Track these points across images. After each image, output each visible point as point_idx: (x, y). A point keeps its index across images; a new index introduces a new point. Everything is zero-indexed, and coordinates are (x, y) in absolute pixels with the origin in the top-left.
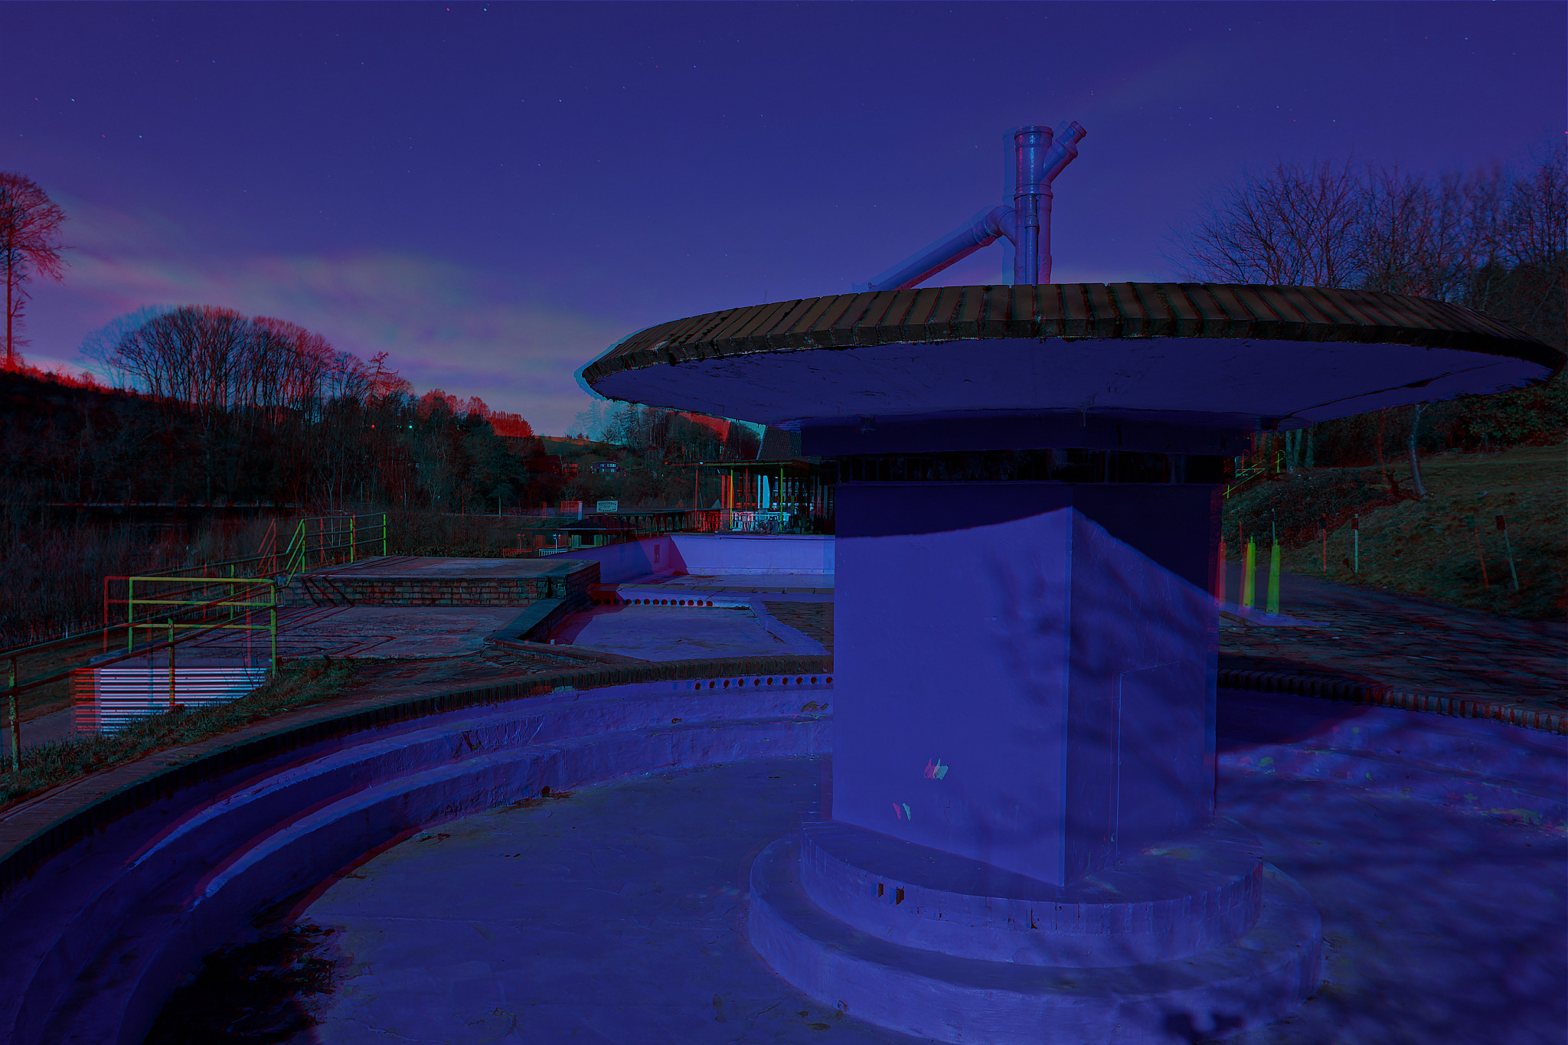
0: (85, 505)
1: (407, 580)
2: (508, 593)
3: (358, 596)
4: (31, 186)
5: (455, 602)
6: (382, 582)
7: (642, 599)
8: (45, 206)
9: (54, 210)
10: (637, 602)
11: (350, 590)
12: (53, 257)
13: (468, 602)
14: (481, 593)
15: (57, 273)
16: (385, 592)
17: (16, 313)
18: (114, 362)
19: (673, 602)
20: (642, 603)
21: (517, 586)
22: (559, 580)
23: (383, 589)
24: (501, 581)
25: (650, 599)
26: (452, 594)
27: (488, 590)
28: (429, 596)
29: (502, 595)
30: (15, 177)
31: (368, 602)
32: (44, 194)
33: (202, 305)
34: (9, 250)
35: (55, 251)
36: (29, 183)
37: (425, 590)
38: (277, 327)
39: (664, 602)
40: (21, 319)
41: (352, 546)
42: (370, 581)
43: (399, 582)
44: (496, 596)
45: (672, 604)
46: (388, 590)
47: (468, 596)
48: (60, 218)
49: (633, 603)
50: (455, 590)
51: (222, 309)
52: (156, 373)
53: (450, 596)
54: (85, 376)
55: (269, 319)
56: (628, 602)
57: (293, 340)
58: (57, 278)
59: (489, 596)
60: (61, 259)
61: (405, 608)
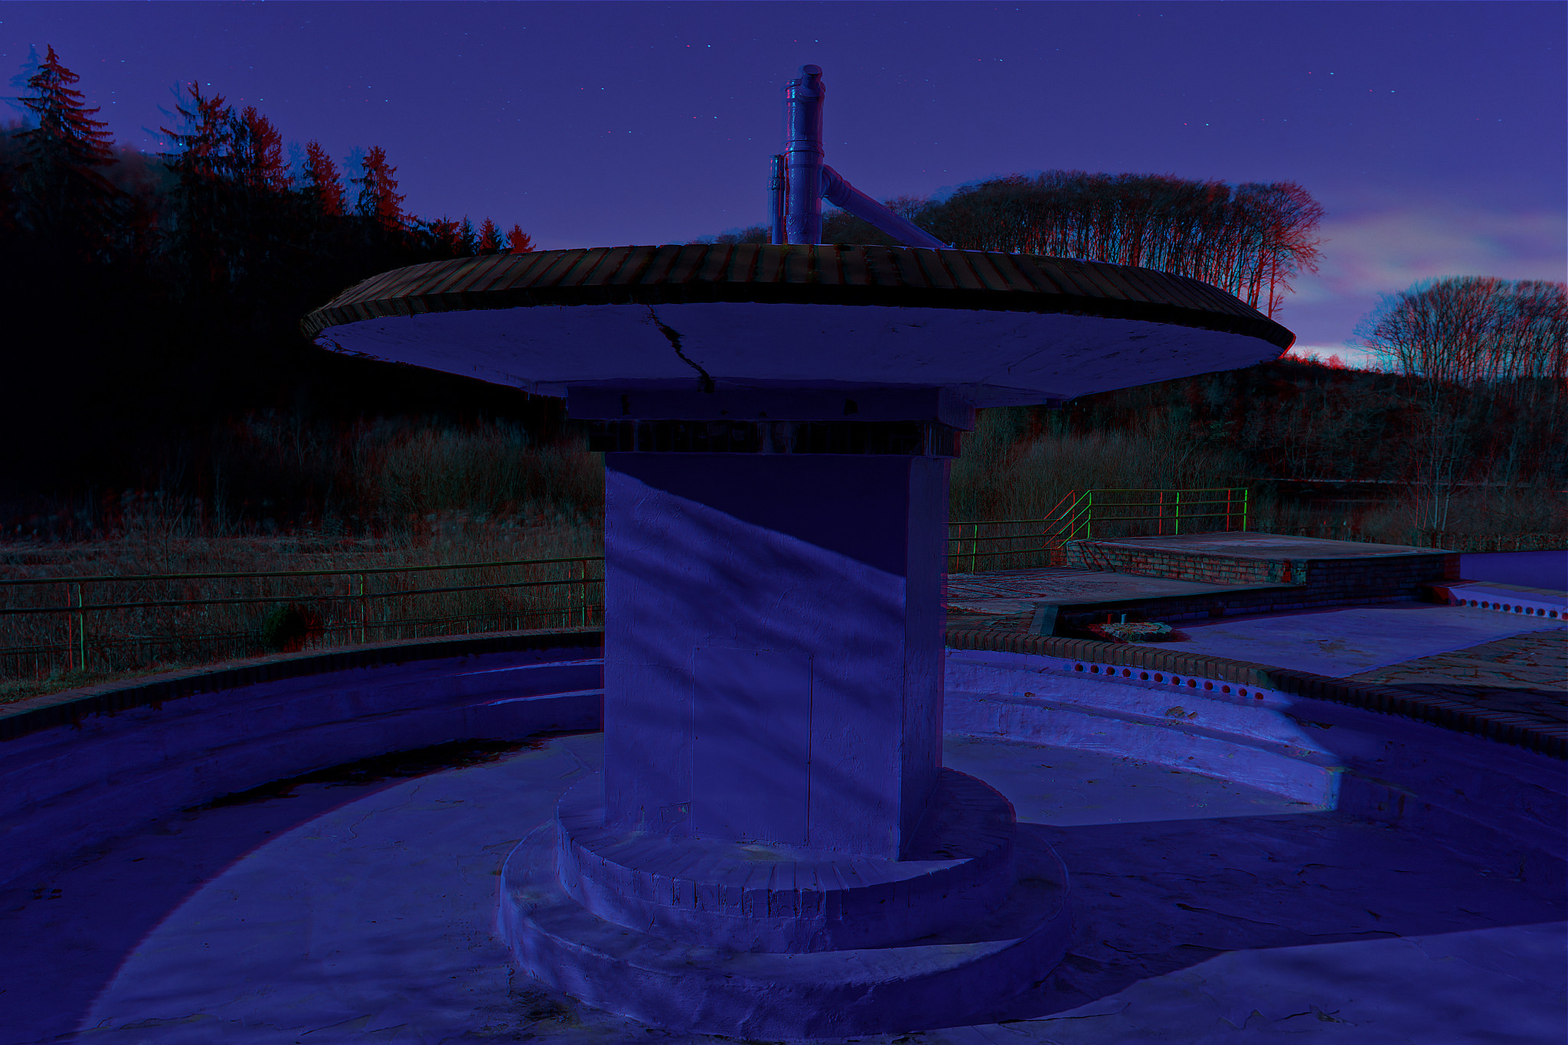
0: (1310, 480)
1: (1158, 552)
2: (1245, 573)
3: (1119, 564)
4: (1297, 190)
5: (1197, 577)
6: (1138, 552)
7: (1480, 601)
8: (1307, 206)
9: (1315, 208)
10: (1474, 603)
11: (1114, 557)
12: (1311, 252)
13: (1208, 578)
14: (1220, 571)
15: (1314, 266)
16: (1140, 562)
17: (1276, 308)
18: (1372, 344)
19: (1518, 609)
20: (1480, 606)
21: (1254, 567)
22: (1299, 565)
23: (1139, 559)
24: (1238, 560)
25: (1489, 602)
26: (1195, 569)
27: (1227, 569)
28: (1175, 569)
29: (1239, 575)
30: (1285, 185)
31: (1127, 569)
32: (1308, 195)
33: (1461, 277)
34: (1275, 252)
35: (1314, 247)
36: (1296, 188)
37: (1172, 563)
38: (1545, 289)
39: (1507, 607)
40: (1279, 313)
41: (1177, 518)
42: (1129, 550)
43: (1151, 553)
44: (1234, 575)
45: (1527, 612)
46: (1143, 560)
47: (1209, 573)
48: (1319, 215)
49: (1468, 605)
50: (1198, 566)
51: (1482, 278)
52: (1410, 352)
53: (1193, 571)
54: (1332, 360)
55: (1536, 283)
56: (1463, 602)
57: (1551, 304)
58: (1313, 270)
59: (1228, 575)
60: (1318, 253)
61: (1159, 579)
